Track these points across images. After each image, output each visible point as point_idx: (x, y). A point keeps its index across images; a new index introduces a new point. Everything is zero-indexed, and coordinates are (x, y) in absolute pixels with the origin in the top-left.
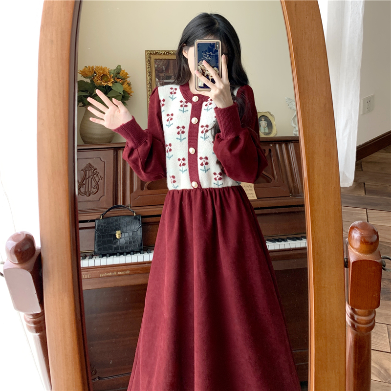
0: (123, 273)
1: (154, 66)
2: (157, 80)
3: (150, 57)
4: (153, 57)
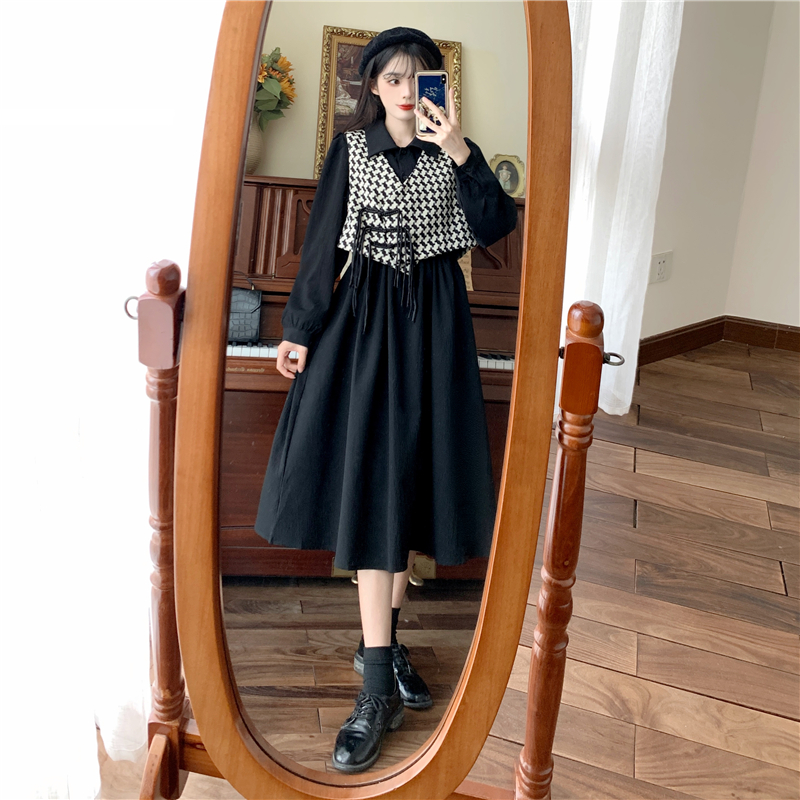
0: (255, 371)
1: (335, 54)
2: (339, 79)
3: (330, 39)
4: (337, 39)
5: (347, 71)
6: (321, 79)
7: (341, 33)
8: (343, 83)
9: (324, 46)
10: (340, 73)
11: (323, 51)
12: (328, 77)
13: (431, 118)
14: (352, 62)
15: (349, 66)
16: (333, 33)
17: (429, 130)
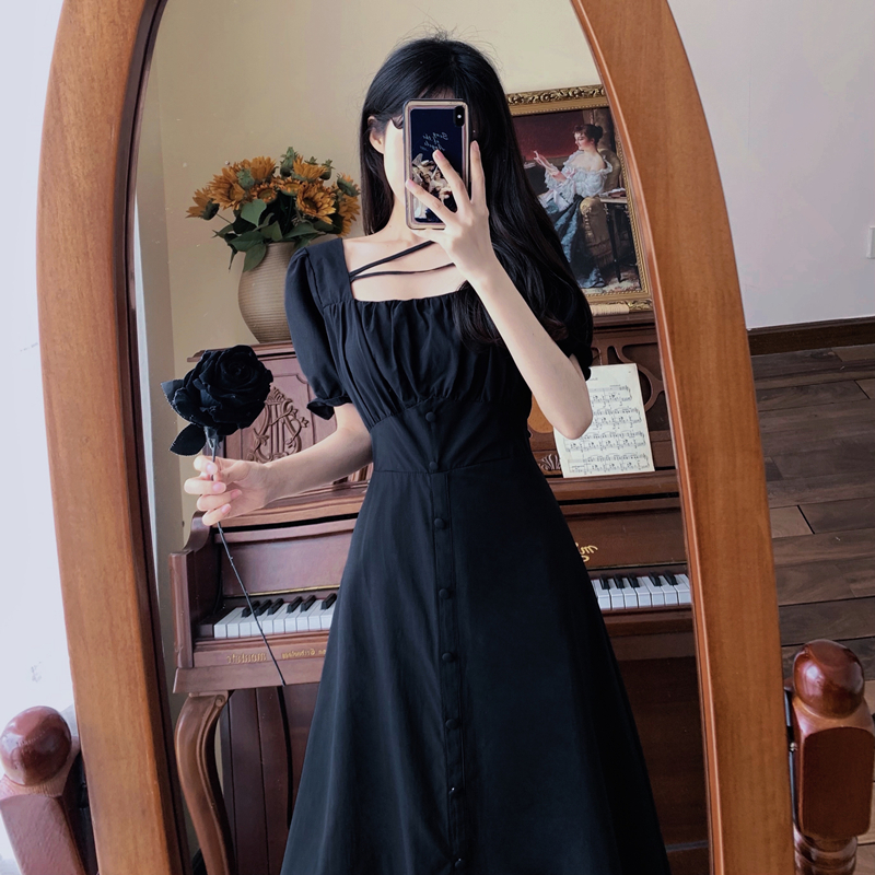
13: (435, 193)
17: (431, 218)
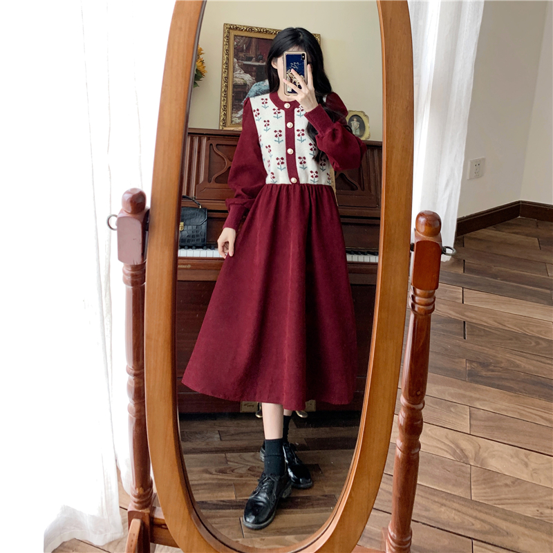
1: (232, 43)
2: (236, 60)
3: (229, 32)
4: (233, 33)
5: (241, 55)
6: (223, 60)
7: (236, 28)
8: (238, 62)
9: (224, 37)
10: (236, 56)
11: (224, 41)
12: (228, 59)
14: (245, 48)
15: (242, 51)
16: (230, 28)
